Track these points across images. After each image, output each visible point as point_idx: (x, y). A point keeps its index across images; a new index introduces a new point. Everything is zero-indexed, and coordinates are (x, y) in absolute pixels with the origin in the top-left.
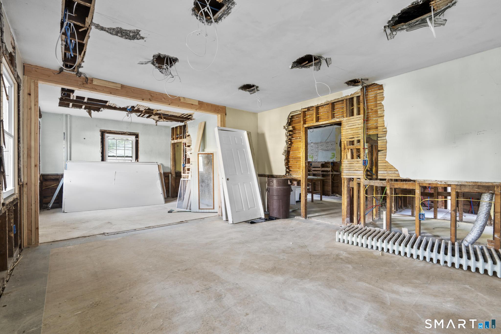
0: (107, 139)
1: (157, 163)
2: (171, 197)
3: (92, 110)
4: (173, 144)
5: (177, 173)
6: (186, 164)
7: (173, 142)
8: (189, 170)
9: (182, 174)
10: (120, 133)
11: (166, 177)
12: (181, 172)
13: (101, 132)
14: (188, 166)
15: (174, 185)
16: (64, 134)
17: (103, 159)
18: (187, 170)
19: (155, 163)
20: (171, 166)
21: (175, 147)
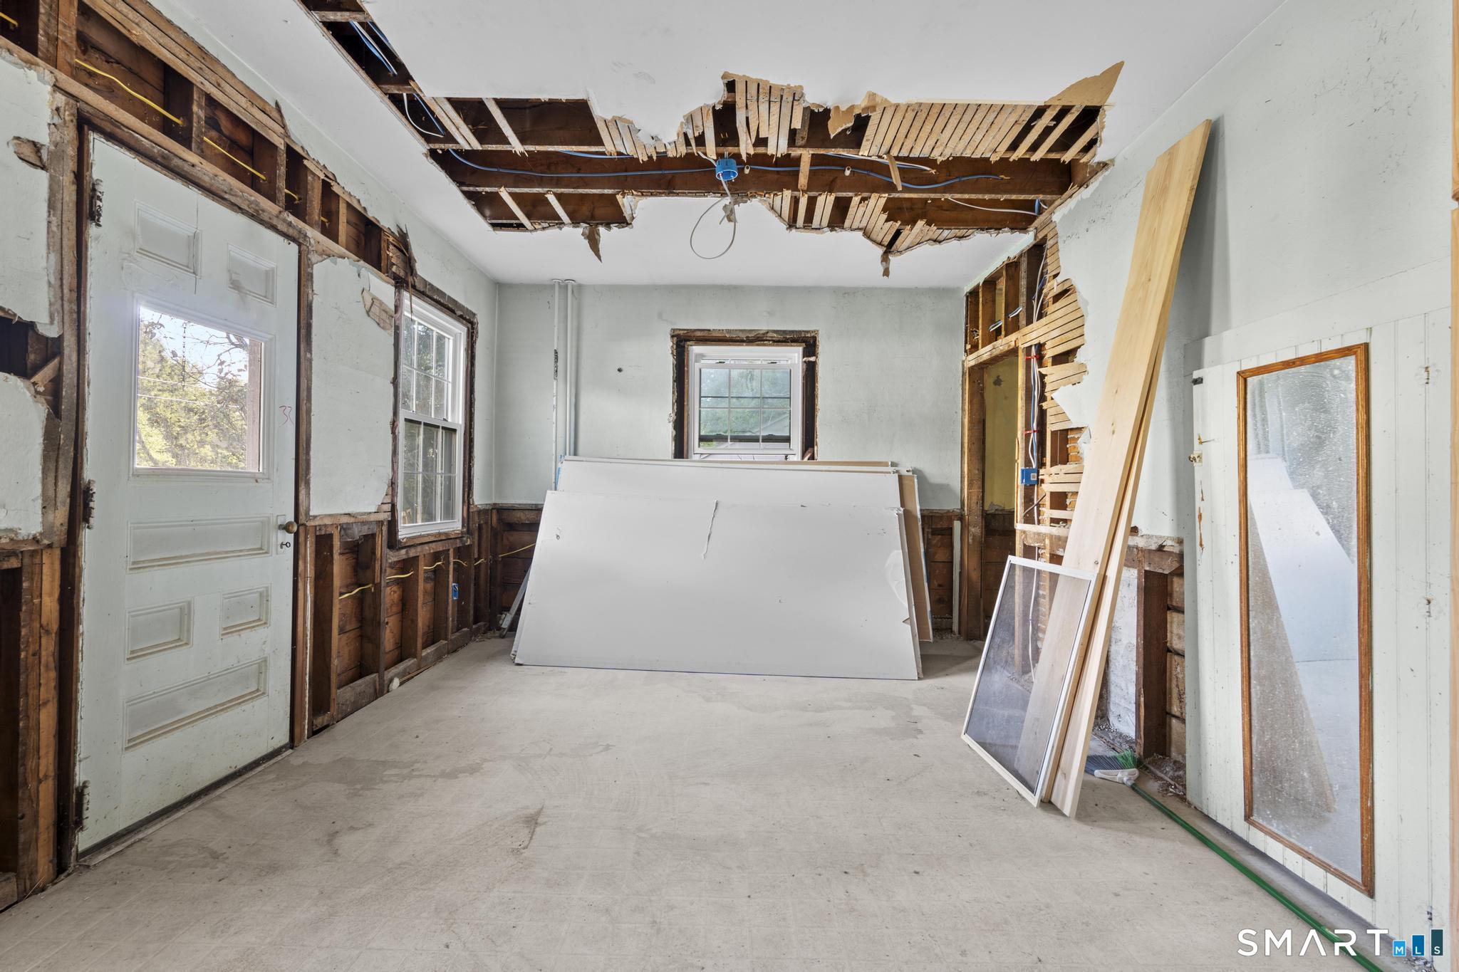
0: (697, 366)
1: (893, 464)
2: (960, 633)
3: (602, 224)
4: (972, 369)
5: (994, 515)
6: (1042, 471)
7: (972, 360)
8: (1060, 500)
9: (1019, 526)
10: (743, 336)
11: (940, 536)
12: (1010, 515)
13: (675, 339)
14: (1053, 478)
15: (975, 575)
16: (556, 358)
17: (680, 451)
18: (1047, 501)
19: (885, 464)
20: (962, 482)
21: (983, 389)
